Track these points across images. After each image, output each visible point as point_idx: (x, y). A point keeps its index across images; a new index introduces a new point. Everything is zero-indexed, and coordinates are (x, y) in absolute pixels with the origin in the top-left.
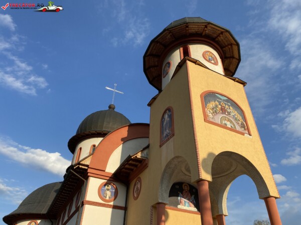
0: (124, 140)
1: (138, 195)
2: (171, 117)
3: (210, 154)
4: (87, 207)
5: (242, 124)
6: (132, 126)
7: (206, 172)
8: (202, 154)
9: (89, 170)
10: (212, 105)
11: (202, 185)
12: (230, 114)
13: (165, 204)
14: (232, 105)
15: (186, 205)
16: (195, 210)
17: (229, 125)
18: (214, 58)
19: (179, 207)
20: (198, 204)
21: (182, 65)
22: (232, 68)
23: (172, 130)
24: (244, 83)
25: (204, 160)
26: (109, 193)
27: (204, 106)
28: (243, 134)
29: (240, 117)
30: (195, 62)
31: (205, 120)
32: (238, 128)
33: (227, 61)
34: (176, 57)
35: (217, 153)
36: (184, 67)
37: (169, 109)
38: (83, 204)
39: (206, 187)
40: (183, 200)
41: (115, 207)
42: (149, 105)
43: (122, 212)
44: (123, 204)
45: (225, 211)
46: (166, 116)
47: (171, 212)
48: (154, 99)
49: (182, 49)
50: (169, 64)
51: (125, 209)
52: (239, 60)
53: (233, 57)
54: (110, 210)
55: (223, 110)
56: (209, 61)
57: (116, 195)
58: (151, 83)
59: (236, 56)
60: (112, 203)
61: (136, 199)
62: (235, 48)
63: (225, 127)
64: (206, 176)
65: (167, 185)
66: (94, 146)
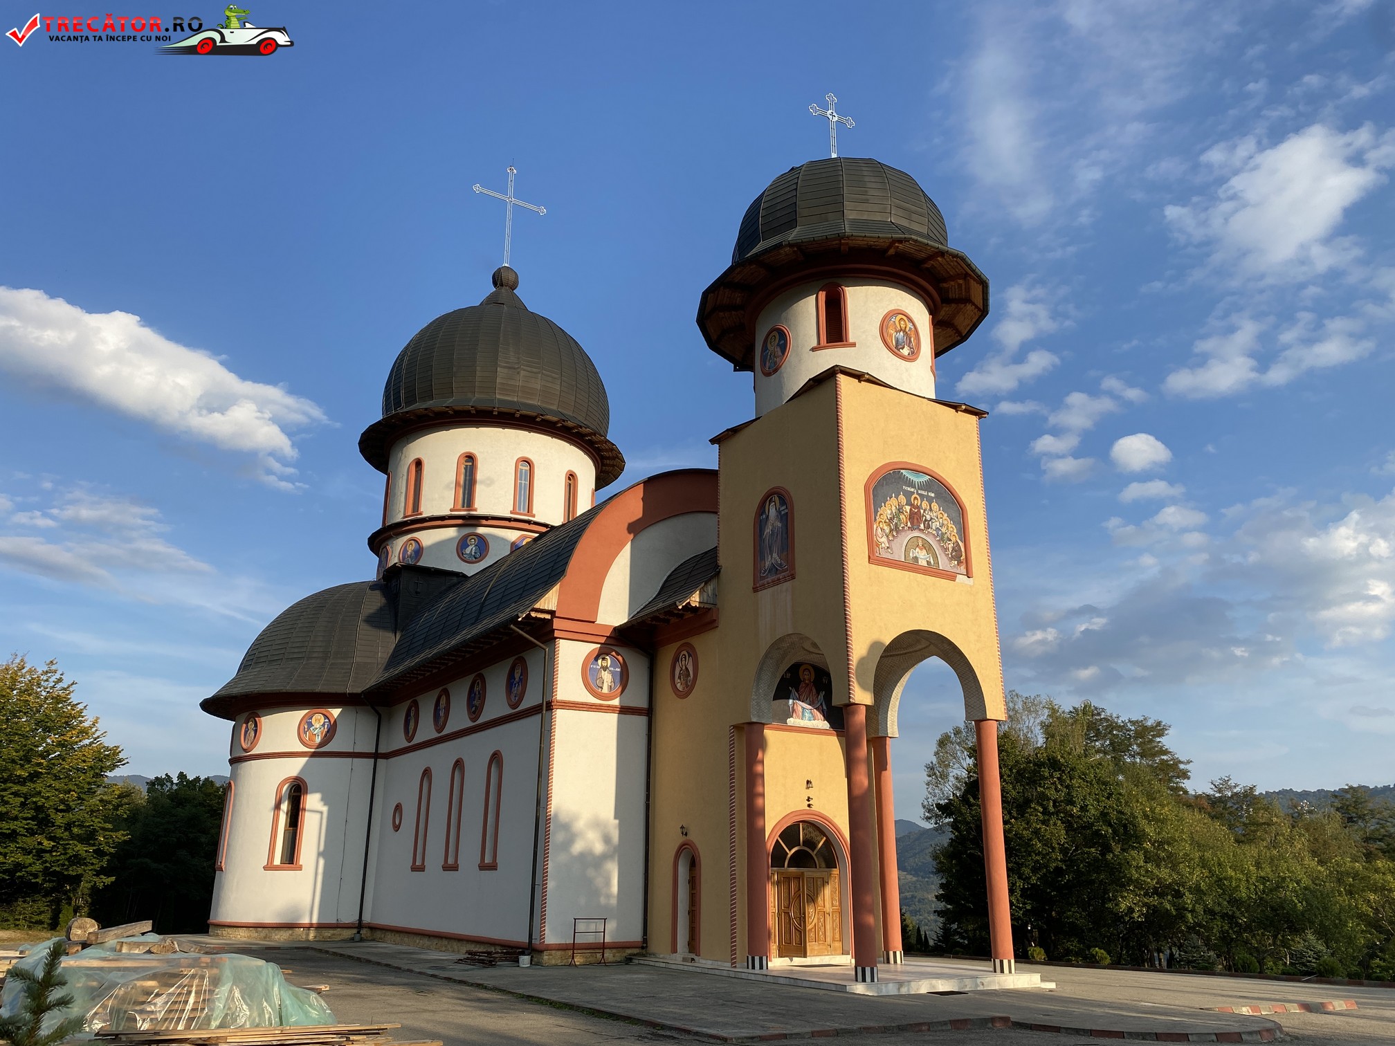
0: (636, 529)
1: (689, 688)
2: (786, 519)
3: (875, 645)
4: (561, 718)
5: (956, 549)
7: (863, 687)
8: (859, 648)
9: (557, 624)
10: (887, 511)
11: (853, 713)
12: (929, 527)
13: (762, 725)
14: (939, 497)
15: (806, 716)
17: (923, 557)
18: (911, 337)
20: (838, 717)
23: (792, 566)
24: (979, 414)
25: (862, 661)
26: (607, 677)
28: (952, 577)
29: (951, 530)
30: (859, 376)
32: (944, 563)
35: (889, 639)
37: (778, 495)
38: (550, 706)
39: (861, 716)
40: (800, 705)
41: (624, 710)
42: (718, 443)
43: (642, 720)
44: (642, 703)
45: (893, 728)
46: (772, 512)
47: (773, 736)
48: (734, 431)
49: (822, 295)
50: (782, 336)
51: (649, 712)
52: (984, 312)
53: (967, 300)
54: (613, 718)
55: (916, 518)
56: (895, 350)
57: (624, 679)
58: (714, 345)
59: (978, 301)
60: (616, 702)
61: (683, 695)
63: (911, 566)
64: (862, 696)
65: (770, 683)
66: (470, 458)
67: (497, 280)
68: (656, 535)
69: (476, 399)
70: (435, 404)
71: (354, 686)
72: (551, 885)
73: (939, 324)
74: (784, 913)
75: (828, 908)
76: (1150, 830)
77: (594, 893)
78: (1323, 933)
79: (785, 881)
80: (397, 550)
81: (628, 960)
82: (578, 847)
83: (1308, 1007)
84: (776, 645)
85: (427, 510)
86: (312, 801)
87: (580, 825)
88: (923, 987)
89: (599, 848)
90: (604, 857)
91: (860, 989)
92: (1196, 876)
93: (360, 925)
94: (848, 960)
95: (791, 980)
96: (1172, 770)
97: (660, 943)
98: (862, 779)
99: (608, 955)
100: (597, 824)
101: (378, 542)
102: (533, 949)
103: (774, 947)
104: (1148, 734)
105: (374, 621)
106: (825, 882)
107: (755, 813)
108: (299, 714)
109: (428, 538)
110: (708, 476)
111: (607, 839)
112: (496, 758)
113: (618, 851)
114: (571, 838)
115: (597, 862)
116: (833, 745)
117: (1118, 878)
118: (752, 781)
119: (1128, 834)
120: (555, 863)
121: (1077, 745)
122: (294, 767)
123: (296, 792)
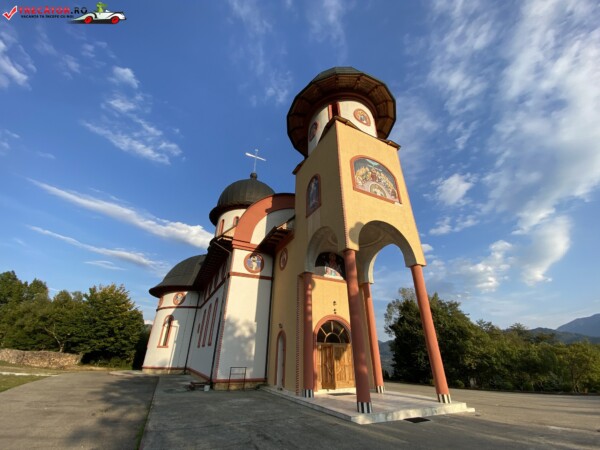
0: (269, 211)
1: (285, 265)
2: (318, 186)
4: (233, 279)
5: (393, 192)
6: (276, 196)
9: (234, 242)
10: (362, 171)
11: (349, 254)
12: (380, 182)
13: (311, 274)
14: (384, 172)
15: (332, 274)
16: (341, 278)
17: (379, 193)
18: (367, 118)
19: (326, 276)
20: (345, 274)
21: (331, 126)
22: (385, 130)
23: (319, 200)
24: (397, 147)
25: (352, 230)
26: (255, 265)
27: (353, 173)
28: (393, 202)
29: (391, 185)
30: (345, 122)
31: (354, 188)
32: (388, 196)
33: (381, 121)
34: (325, 116)
35: (365, 222)
36: (332, 128)
37: (316, 177)
38: (229, 276)
39: (353, 256)
40: (330, 269)
41: (261, 277)
42: (295, 173)
43: (269, 282)
44: (270, 275)
45: (371, 279)
46: (313, 185)
47: (318, 281)
48: (300, 166)
49: (330, 106)
50: (316, 125)
51: (272, 279)
53: (387, 116)
54: (257, 281)
55: (374, 177)
56: (361, 121)
57: (262, 266)
58: (296, 147)
59: (391, 115)
60: (258, 274)
61: (282, 269)
62: (390, 105)
63: (374, 195)
64: (352, 245)
65: (313, 258)
68: (276, 215)
72: (223, 350)
74: (324, 365)
75: (346, 363)
77: (243, 354)
79: (324, 349)
81: (257, 388)
82: (237, 334)
86: (175, 323)
87: (239, 324)
89: (247, 334)
90: (250, 338)
91: (360, 419)
93: (185, 368)
94: (353, 390)
97: (271, 381)
99: (247, 385)
100: (247, 323)
102: (211, 382)
103: (319, 384)
106: (344, 350)
107: (307, 313)
108: (174, 294)
111: (251, 331)
112: (217, 300)
113: (256, 336)
114: (235, 329)
115: (246, 340)
116: (344, 285)
117: (463, 351)
118: (306, 299)
119: (464, 334)
120: (225, 341)
122: (170, 312)
123: (171, 319)
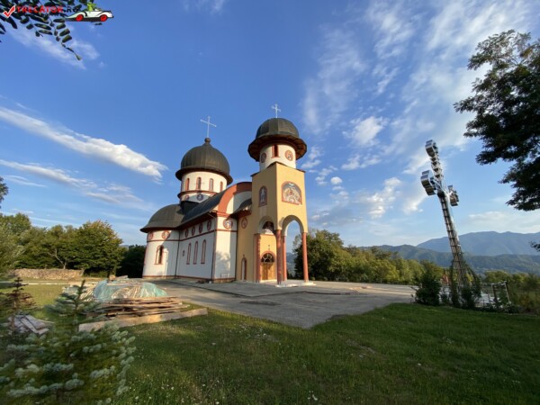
0: (235, 194)
2: (266, 192)
3: (283, 218)
4: (219, 233)
5: (299, 199)
6: (238, 184)
7: (280, 226)
8: (279, 219)
9: (217, 213)
10: (286, 191)
12: (294, 195)
13: (260, 233)
14: (296, 188)
15: (269, 232)
16: (273, 234)
18: (291, 156)
19: (266, 233)
20: (275, 232)
23: (266, 201)
24: (304, 171)
26: (228, 224)
27: (282, 192)
28: (298, 205)
29: (298, 195)
31: (282, 201)
32: (297, 202)
34: (270, 150)
38: (216, 230)
40: (268, 230)
41: (232, 231)
43: (235, 233)
44: (236, 230)
46: (263, 191)
49: (274, 146)
50: (265, 155)
53: (303, 149)
54: (229, 233)
56: (288, 158)
57: (232, 225)
58: (251, 156)
60: (230, 229)
61: (244, 228)
63: (290, 202)
64: (280, 228)
65: (262, 225)
66: (200, 178)
67: (206, 140)
68: (239, 195)
69: (201, 166)
70: (192, 166)
71: (174, 226)
72: (216, 266)
73: (297, 153)
74: (264, 271)
76: (336, 254)
77: (225, 268)
78: (367, 274)
79: (264, 265)
80: (184, 198)
81: (232, 281)
82: (222, 259)
83: (363, 288)
84: (263, 218)
85: (191, 189)
86: (165, 250)
87: (222, 254)
88: (291, 285)
89: (226, 259)
90: (227, 261)
91: (278, 286)
92: (344, 263)
93: (175, 276)
94: (276, 280)
95: (265, 285)
96: (340, 243)
97: (238, 278)
98: (279, 244)
99: (228, 280)
100: (226, 254)
101: (180, 196)
102: (212, 280)
103: (261, 278)
104: (336, 236)
105: (179, 212)
106: (272, 265)
107: (258, 251)
108: (162, 232)
109: (191, 195)
110: (250, 183)
111: (228, 257)
112: (205, 241)
113: (230, 260)
114: (221, 257)
116: (274, 238)
117: (329, 263)
118: (258, 245)
119: (331, 255)
120: (217, 262)
121: (322, 237)
122: (161, 243)
123: (161, 248)
